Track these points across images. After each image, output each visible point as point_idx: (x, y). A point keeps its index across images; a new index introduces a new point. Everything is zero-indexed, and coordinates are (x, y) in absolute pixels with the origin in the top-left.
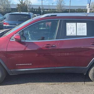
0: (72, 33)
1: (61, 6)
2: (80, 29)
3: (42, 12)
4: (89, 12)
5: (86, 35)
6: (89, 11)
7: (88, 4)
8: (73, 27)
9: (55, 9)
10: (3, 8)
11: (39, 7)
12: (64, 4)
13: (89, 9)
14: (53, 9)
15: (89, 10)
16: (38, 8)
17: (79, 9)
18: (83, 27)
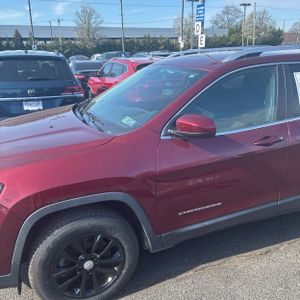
1: (89, 29)
3: (34, 47)
4: (204, 46)
6: (204, 42)
7: (200, 23)
9: (72, 39)
11: (17, 34)
12: (100, 22)
13: (204, 36)
14: (67, 39)
15: (204, 39)
16: (11, 36)
17: (145, 37)
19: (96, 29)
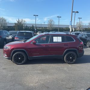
1: (51, 25)
3: (36, 29)
5: (61, 42)
9: (46, 27)
16: (31, 26)
18: (60, 38)
19: (53, 25)
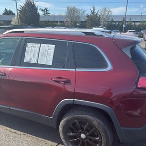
0: (31, 59)
2: (44, 55)
3: (124, 26)
5: (51, 64)
8: (35, 50)
10: (70, 20)
11: (124, 19)
18: (49, 51)
